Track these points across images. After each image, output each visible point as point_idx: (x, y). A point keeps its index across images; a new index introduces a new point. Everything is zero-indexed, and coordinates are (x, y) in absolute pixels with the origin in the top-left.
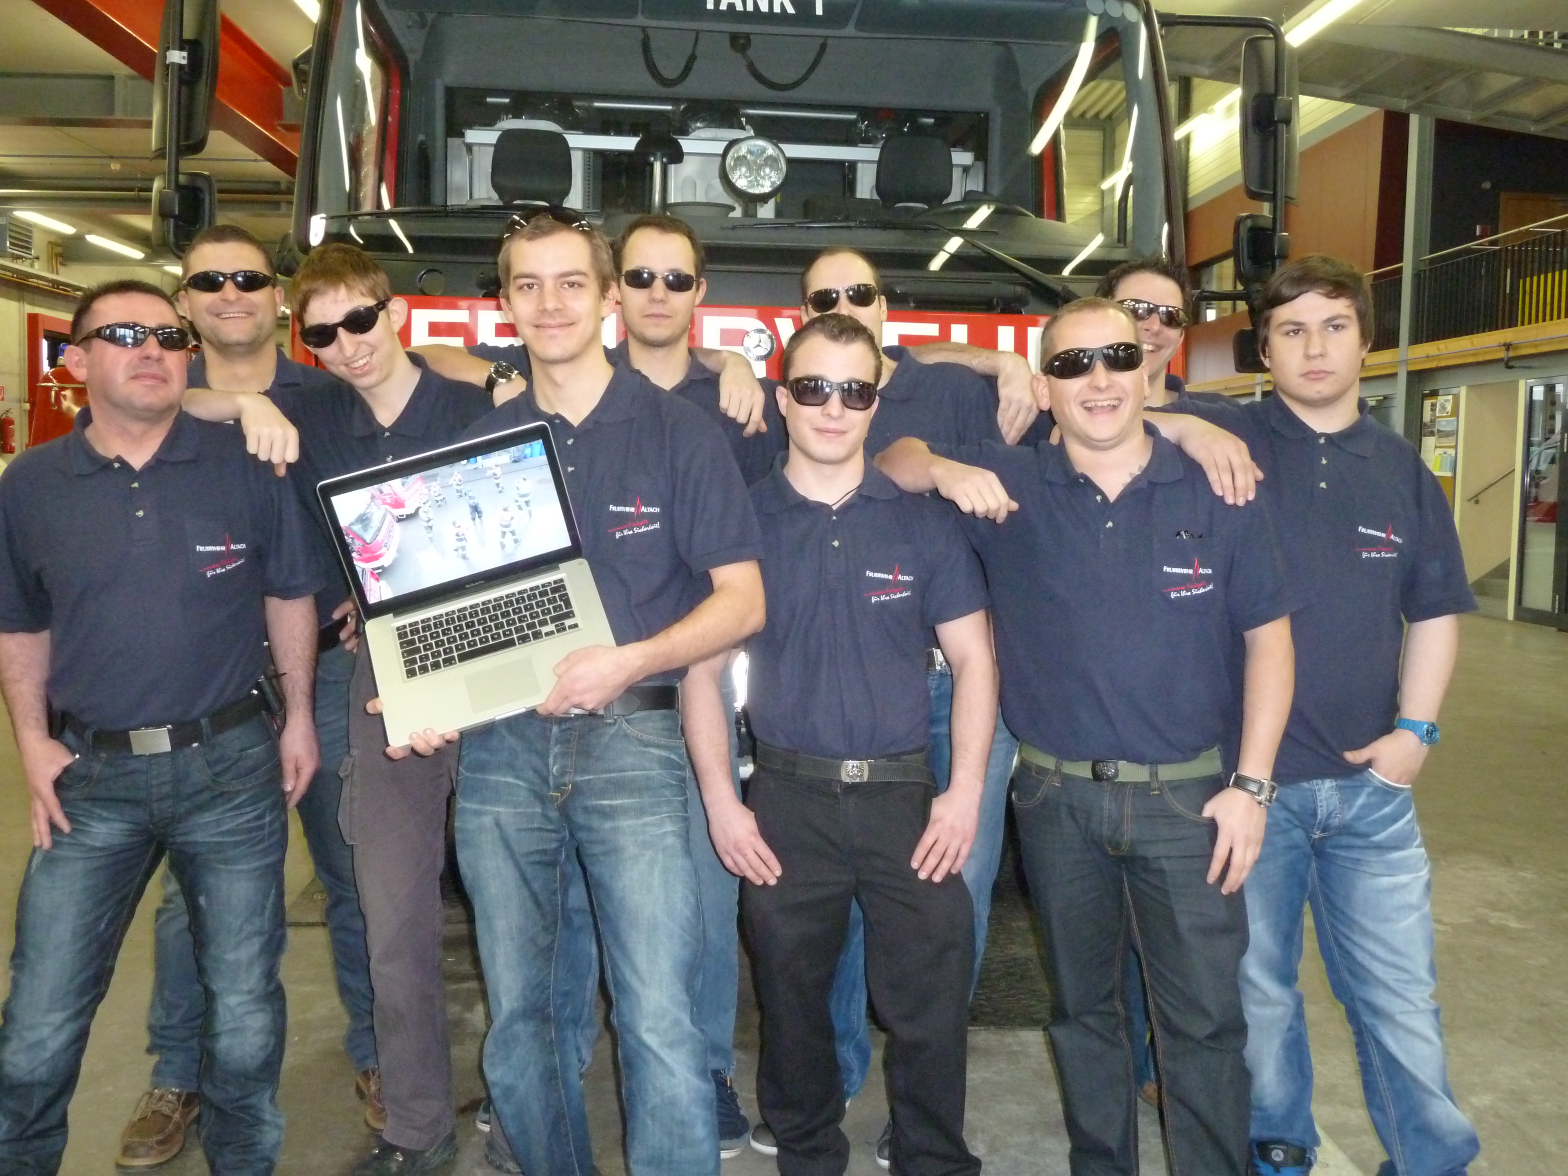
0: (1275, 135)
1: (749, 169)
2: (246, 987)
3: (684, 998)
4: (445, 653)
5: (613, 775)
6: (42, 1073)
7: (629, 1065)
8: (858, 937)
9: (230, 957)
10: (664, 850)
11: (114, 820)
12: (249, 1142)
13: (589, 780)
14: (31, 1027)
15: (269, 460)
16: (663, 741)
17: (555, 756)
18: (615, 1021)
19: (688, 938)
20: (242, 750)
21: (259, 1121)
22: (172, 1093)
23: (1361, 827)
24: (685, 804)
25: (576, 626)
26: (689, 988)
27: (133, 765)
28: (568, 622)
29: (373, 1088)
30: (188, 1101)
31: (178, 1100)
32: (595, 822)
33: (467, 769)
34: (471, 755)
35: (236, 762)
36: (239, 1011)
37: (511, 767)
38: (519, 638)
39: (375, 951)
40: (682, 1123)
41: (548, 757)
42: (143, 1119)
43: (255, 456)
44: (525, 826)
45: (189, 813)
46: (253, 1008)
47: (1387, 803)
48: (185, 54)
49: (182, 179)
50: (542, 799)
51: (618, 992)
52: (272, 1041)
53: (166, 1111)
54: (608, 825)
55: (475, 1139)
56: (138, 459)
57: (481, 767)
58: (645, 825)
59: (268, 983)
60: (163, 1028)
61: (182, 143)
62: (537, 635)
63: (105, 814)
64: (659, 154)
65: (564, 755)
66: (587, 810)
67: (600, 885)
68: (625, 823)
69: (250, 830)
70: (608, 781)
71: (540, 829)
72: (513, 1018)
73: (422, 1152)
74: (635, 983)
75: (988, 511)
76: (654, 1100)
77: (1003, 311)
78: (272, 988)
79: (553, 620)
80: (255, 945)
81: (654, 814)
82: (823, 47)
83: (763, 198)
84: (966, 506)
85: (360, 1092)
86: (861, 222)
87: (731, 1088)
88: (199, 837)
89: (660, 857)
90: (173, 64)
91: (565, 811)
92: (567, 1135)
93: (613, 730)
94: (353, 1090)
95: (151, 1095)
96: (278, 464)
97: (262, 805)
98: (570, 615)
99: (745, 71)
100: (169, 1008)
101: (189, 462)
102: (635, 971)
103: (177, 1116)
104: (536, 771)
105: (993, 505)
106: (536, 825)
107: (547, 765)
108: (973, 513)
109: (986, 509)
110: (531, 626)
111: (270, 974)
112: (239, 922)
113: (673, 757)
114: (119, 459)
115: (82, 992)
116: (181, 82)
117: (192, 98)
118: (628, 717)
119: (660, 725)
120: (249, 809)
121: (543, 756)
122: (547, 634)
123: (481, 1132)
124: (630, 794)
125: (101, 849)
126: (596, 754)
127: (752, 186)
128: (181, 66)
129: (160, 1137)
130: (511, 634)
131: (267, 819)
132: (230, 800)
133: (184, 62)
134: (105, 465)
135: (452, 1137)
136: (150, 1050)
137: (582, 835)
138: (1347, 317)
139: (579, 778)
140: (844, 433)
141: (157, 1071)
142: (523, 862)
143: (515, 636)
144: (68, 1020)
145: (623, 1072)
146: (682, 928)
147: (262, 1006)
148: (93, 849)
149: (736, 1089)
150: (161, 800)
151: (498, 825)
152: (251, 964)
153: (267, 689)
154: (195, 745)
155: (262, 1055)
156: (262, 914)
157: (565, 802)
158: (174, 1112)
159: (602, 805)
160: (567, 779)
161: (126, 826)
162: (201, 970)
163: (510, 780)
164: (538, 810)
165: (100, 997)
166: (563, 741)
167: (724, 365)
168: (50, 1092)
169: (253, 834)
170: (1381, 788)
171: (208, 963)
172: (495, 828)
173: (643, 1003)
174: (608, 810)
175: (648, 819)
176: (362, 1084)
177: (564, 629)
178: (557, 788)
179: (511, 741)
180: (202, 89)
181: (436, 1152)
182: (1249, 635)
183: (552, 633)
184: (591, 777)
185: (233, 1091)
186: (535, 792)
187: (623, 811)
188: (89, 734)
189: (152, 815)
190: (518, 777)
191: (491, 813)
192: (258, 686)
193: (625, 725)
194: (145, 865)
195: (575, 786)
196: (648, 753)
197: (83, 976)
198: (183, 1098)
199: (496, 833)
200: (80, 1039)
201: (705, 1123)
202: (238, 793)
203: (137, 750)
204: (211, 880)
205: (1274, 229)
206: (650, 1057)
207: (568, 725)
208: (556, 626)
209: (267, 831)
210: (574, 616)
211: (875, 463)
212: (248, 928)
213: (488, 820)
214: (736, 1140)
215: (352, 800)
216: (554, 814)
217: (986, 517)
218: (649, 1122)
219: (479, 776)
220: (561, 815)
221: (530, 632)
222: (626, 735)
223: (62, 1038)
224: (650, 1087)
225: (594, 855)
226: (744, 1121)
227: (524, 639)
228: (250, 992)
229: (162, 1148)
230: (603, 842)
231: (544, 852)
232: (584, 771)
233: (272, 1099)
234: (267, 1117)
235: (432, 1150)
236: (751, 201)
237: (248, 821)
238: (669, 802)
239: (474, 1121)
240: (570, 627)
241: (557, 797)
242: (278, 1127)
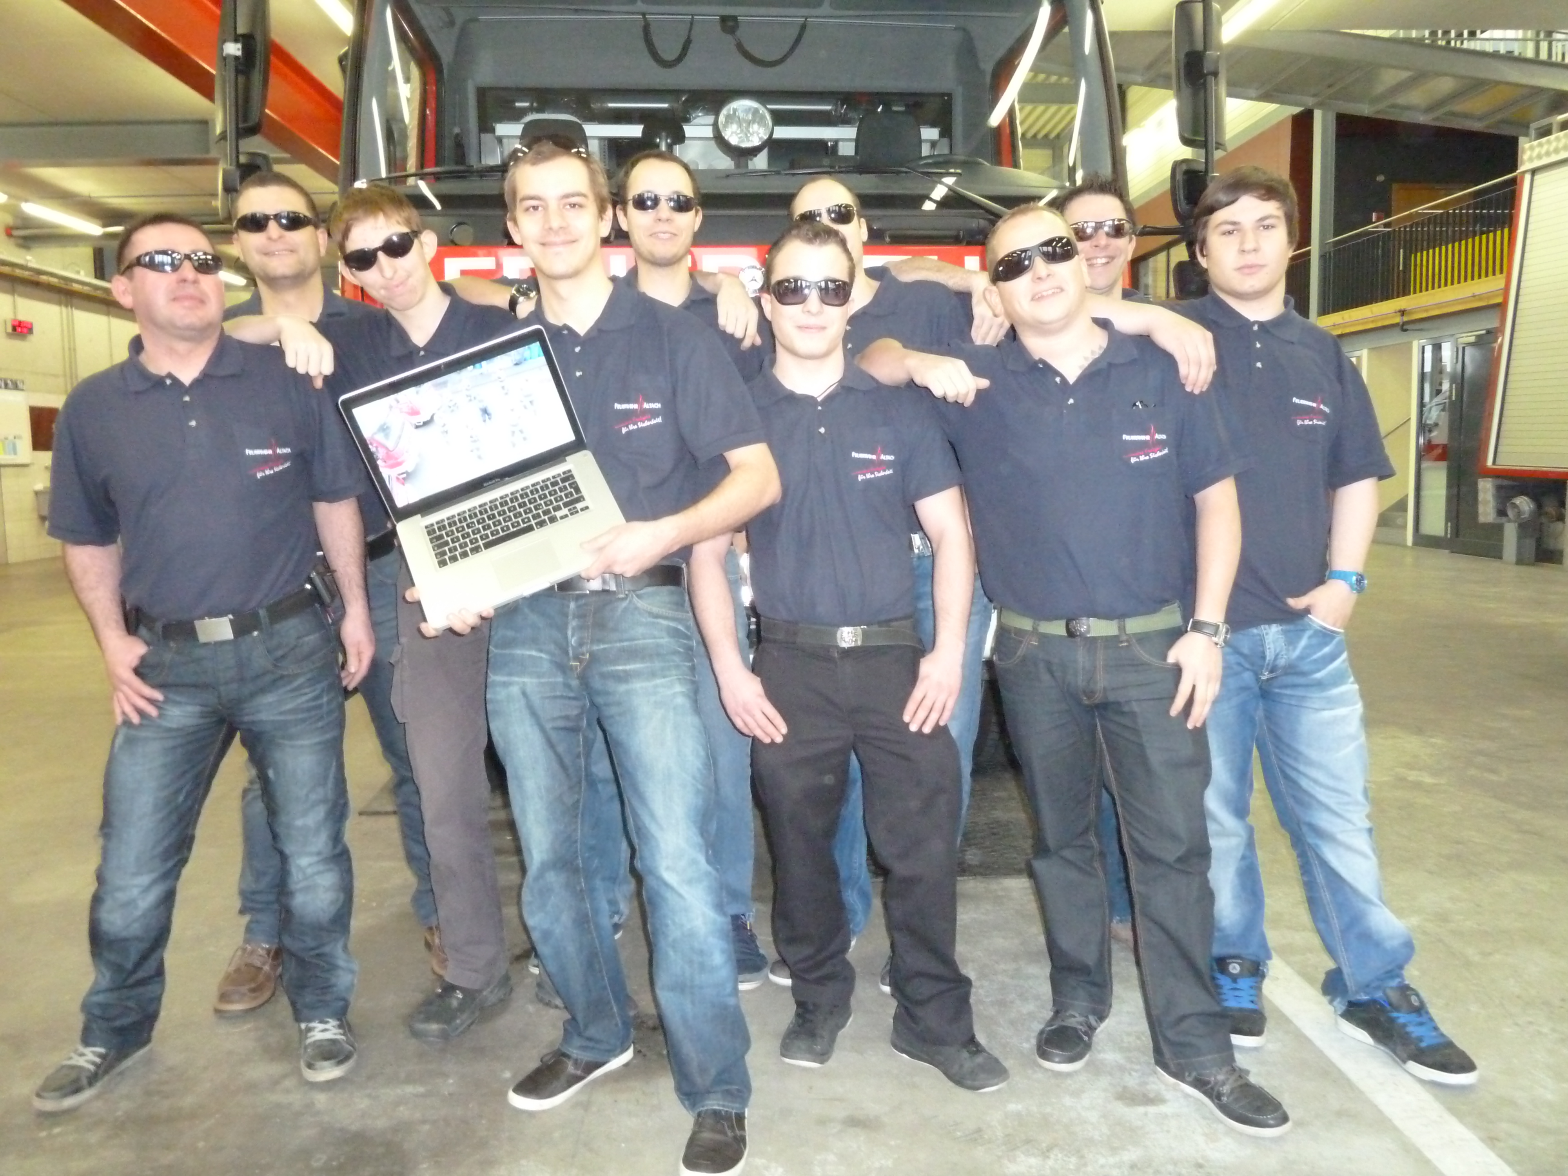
0: (1204, 86)
1: (740, 126)
2: (314, 849)
3: (698, 840)
4: (472, 543)
5: (625, 644)
6: (136, 929)
7: (651, 902)
8: (856, 794)
9: (299, 823)
10: (675, 708)
11: (187, 704)
12: (325, 985)
13: (604, 649)
14: (120, 889)
15: (307, 373)
16: (670, 613)
17: (573, 629)
18: (638, 864)
19: (700, 787)
20: (299, 638)
21: (334, 967)
22: (263, 948)
23: (1305, 667)
24: (693, 669)
25: (587, 508)
26: (703, 831)
27: (202, 652)
28: (579, 506)
29: (437, 941)
30: (278, 954)
31: (268, 954)
32: (611, 685)
33: (496, 647)
34: (500, 634)
35: (293, 649)
36: (309, 871)
37: (534, 642)
38: (537, 524)
39: (428, 816)
40: (701, 953)
41: (566, 629)
42: (238, 970)
43: (294, 370)
44: (548, 694)
45: (253, 695)
46: (321, 867)
47: (1326, 644)
48: (239, 46)
49: (243, 159)
50: (563, 668)
51: (639, 837)
52: (342, 896)
53: (258, 963)
54: (622, 688)
55: (528, 981)
56: (188, 374)
57: (509, 643)
58: (656, 686)
59: (335, 847)
60: (254, 893)
61: (240, 126)
62: (553, 520)
63: (178, 698)
64: (664, 134)
65: (581, 628)
66: (604, 676)
67: (619, 744)
68: (638, 685)
69: (309, 710)
70: (623, 650)
71: (562, 697)
72: (545, 867)
73: (480, 991)
74: (653, 828)
75: (958, 394)
76: (674, 933)
77: (969, 243)
78: (337, 851)
79: (566, 505)
80: (320, 812)
81: (664, 677)
82: (803, 27)
83: (754, 151)
84: (938, 392)
85: (428, 946)
86: (840, 167)
87: (751, 930)
88: (263, 716)
89: (671, 714)
90: (229, 56)
91: (584, 680)
92: (601, 971)
93: (624, 604)
94: (423, 942)
95: (244, 950)
96: (315, 377)
97: (319, 687)
98: (580, 499)
99: (734, 49)
100: (259, 875)
101: (233, 376)
102: (652, 816)
103: (267, 968)
104: (556, 643)
105: (962, 390)
106: (558, 693)
107: (566, 638)
108: (944, 398)
109: (956, 393)
110: (546, 513)
111: (337, 838)
112: (305, 792)
113: (680, 627)
114: (170, 376)
115: (166, 855)
116: (238, 72)
117: (247, 89)
118: (638, 592)
119: (667, 599)
120: (307, 690)
121: (562, 629)
122: (562, 518)
123: (532, 975)
124: (643, 659)
125: (178, 730)
126: (611, 625)
127: (743, 141)
128: (236, 58)
129: (253, 985)
130: (529, 521)
131: (325, 699)
132: (290, 682)
133: (239, 53)
134: (158, 383)
135: (506, 978)
136: (242, 912)
137: (600, 700)
138: (1278, 217)
139: (595, 648)
140: (823, 328)
141: (249, 930)
142: (548, 726)
143: (533, 522)
144: (154, 882)
145: (648, 908)
146: (694, 778)
147: (332, 866)
148: (170, 730)
149: (754, 931)
150: (226, 683)
151: (524, 694)
152: (317, 830)
153: (318, 581)
154: (256, 633)
155: (333, 910)
156: (325, 784)
157: (584, 670)
158: (264, 964)
159: (617, 671)
160: (584, 649)
161: (197, 709)
162: (275, 836)
163: (534, 653)
164: (560, 679)
165: (183, 861)
166: (581, 616)
167: (719, 286)
168: (145, 945)
169: (313, 713)
170: (1320, 631)
171: (280, 830)
172: (521, 696)
173: (662, 845)
174: (622, 674)
175: (659, 681)
176: (429, 938)
177: (577, 512)
178: (577, 658)
179: (533, 617)
180: (256, 78)
181: (492, 992)
182: (1199, 497)
183: (566, 516)
184: (606, 646)
185: (310, 942)
186: (556, 662)
187: (637, 674)
188: (159, 626)
189: (219, 697)
190: (541, 651)
191: (517, 683)
192: (310, 581)
193: (635, 599)
194: (218, 745)
195: (592, 654)
196: (658, 623)
197: (166, 843)
198: (272, 954)
199: (523, 702)
200: (168, 899)
201: (723, 951)
202: (296, 676)
203: (202, 638)
204: (277, 755)
205: (1206, 171)
206: (668, 895)
207: (583, 601)
208: (570, 510)
209: (325, 709)
210: (584, 499)
211: (856, 362)
212: (313, 797)
213: (515, 690)
214: (755, 974)
215: (402, 682)
216: (575, 683)
217: (957, 402)
218: (671, 953)
219: (507, 651)
220: (581, 684)
221: (546, 517)
222: (636, 608)
223: (152, 897)
224: (669, 922)
225: (612, 717)
226: (763, 957)
227: (541, 524)
228: (319, 853)
229: (254, 995)
230: (619, 704)
231: (567, 718)
232: (600, 641)
233: (345, 948)
234: (341, 963)
235: (489, 990)
236: (742, 154)
237: (308, 701)
238: (677, 667)
239: (527, 967)
240: (582, 510)
241: (576, 666)
242: (352, 972)
